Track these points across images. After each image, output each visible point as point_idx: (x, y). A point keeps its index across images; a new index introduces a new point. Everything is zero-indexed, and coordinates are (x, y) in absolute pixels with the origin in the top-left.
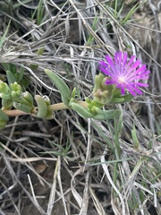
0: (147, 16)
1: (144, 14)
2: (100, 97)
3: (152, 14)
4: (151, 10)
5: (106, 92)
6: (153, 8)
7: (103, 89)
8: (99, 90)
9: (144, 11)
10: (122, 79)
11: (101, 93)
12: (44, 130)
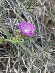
0: (40, 7)
1: (39, 6)
2: (19, 37)
3: (41, 6)
4: (41, 5)
5: (21, 36)
6: (42, 4)
7: (19, 35)
8: (18, 35)
9: (39, 5)
10: (26, 31)
11: (19, 36)
12: (5, 47)
